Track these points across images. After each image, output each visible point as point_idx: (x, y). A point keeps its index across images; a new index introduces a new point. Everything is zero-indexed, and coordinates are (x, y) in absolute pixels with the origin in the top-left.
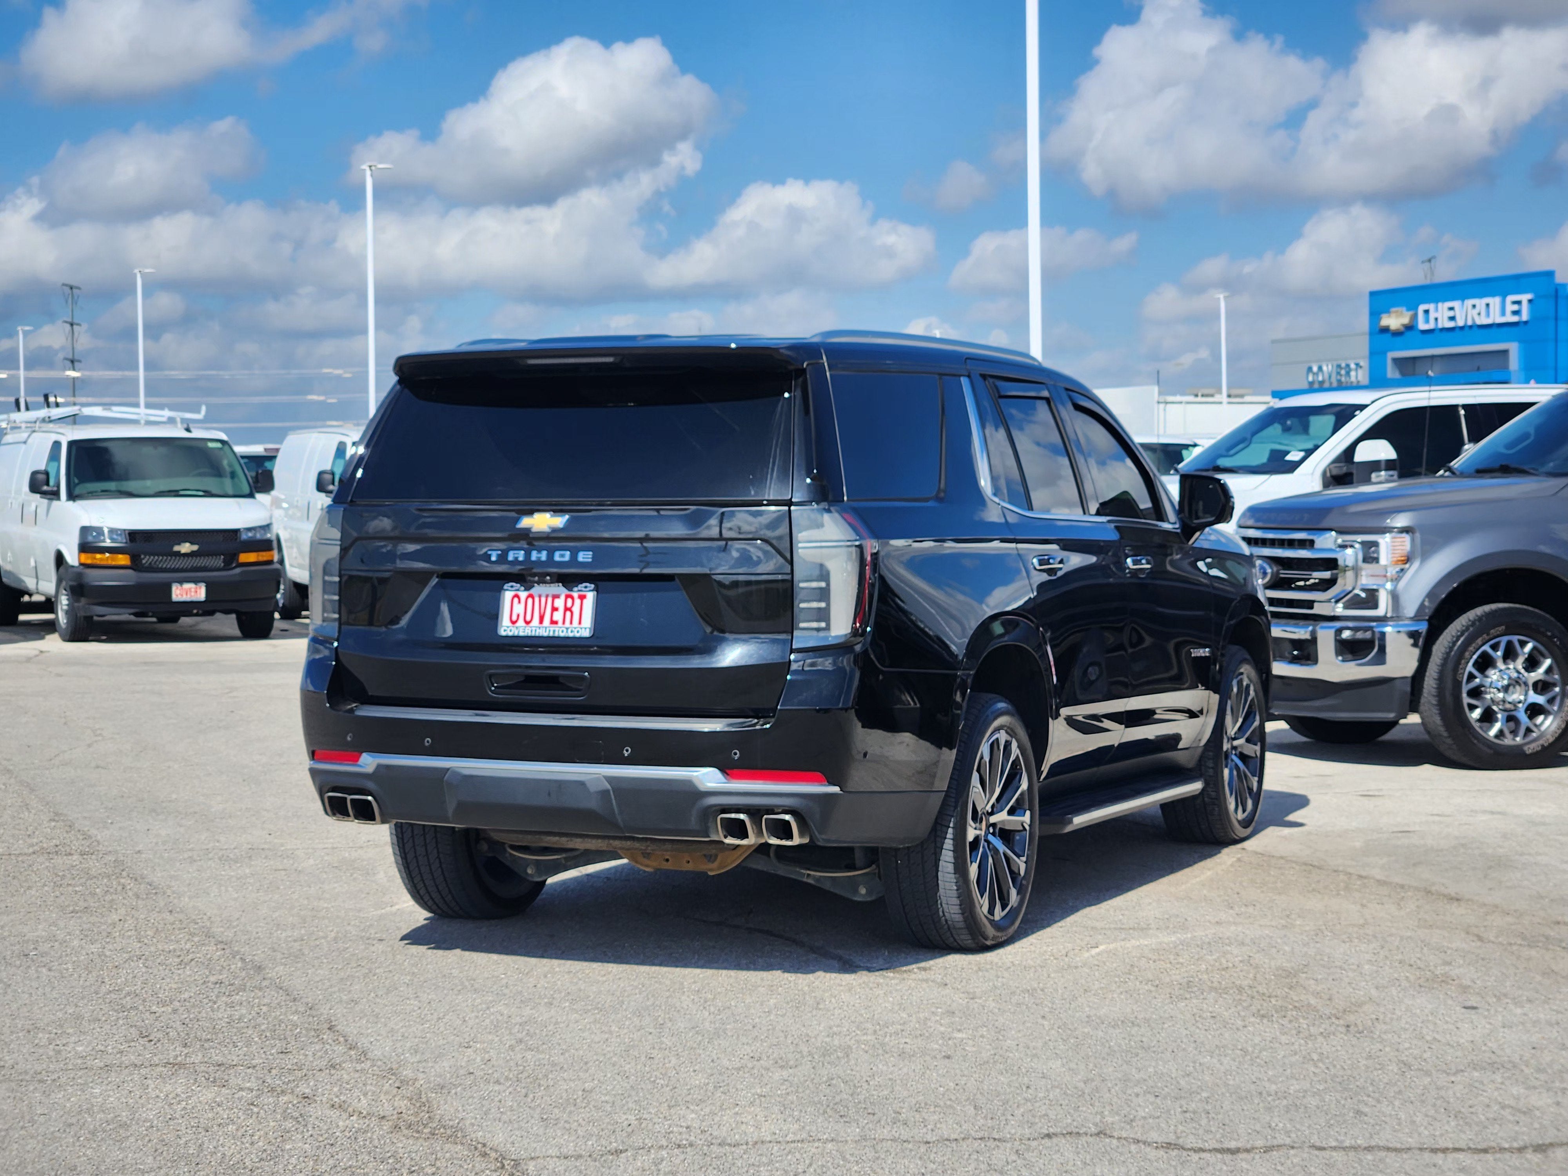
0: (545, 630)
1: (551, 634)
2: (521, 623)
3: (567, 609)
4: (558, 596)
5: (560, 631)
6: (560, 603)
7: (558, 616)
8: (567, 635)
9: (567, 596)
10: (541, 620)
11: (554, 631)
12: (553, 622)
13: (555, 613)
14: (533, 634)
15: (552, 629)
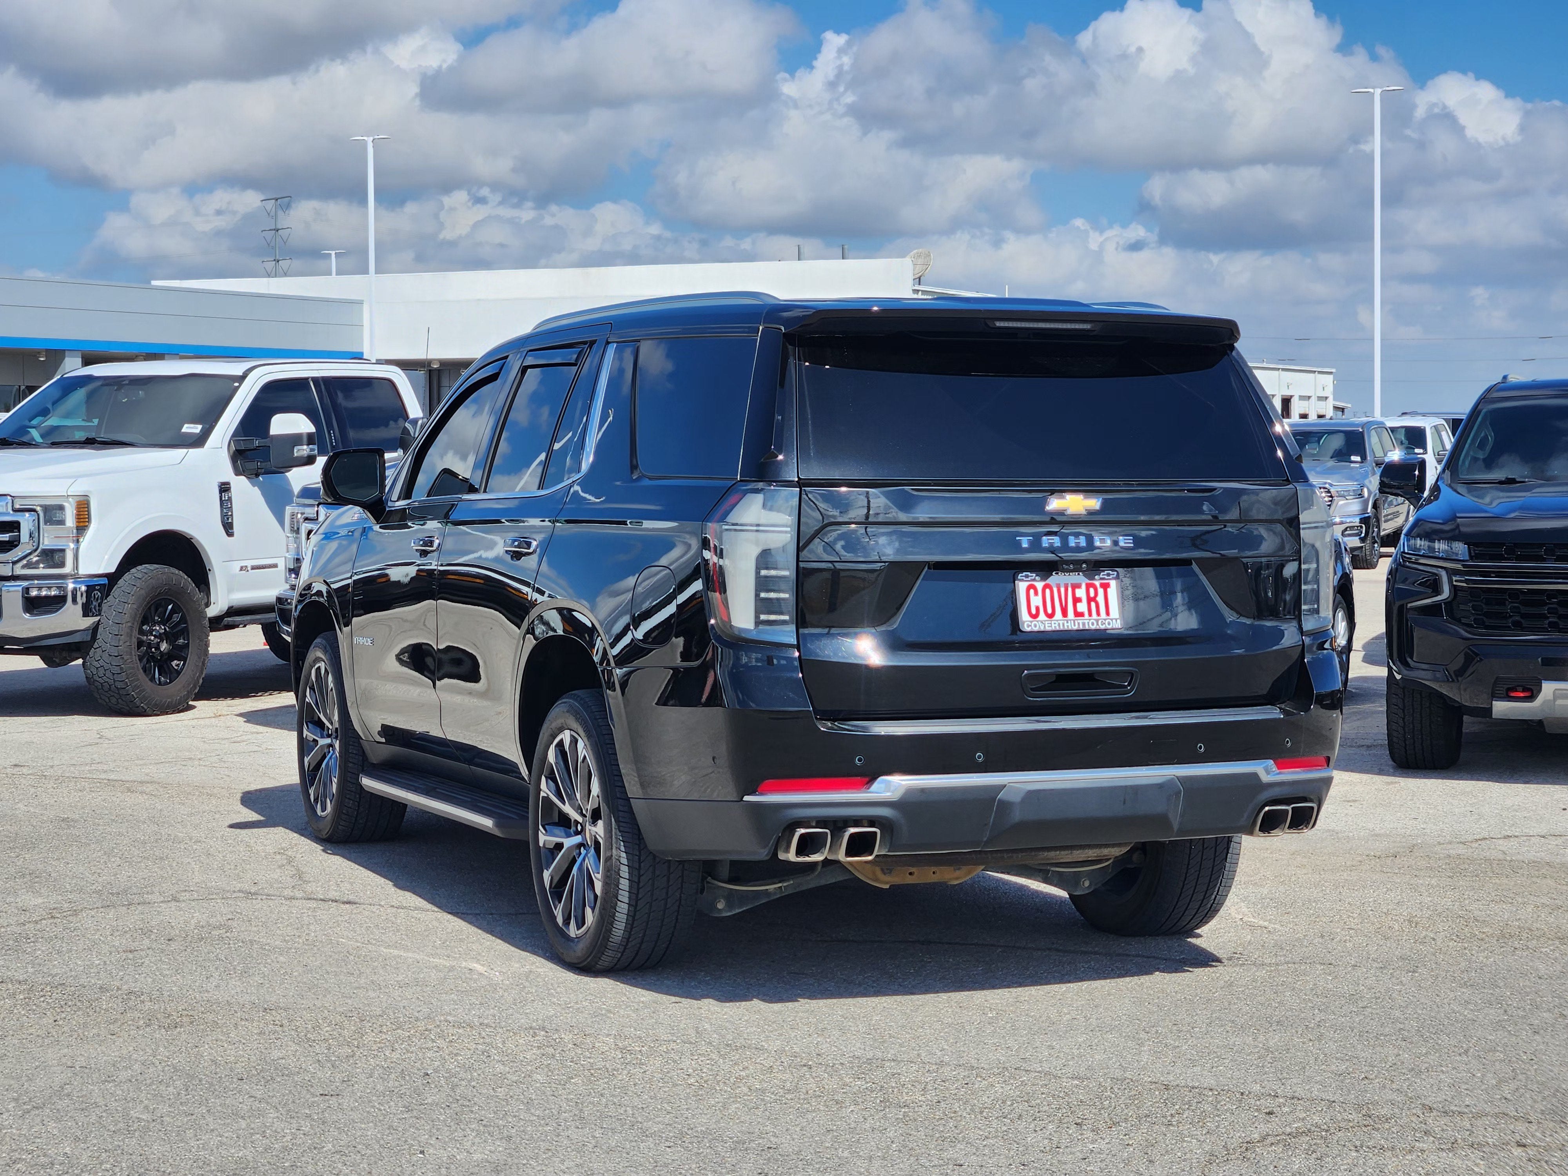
0: (1071, 624)
1: (1081, 627)
2: (1042, 616)
3: (1090, 600)
4: (1079, 586)
5: (1090, 623)
6: (1081, 593)
7: (1082, 607)
8: (1098, 627)
9: (1088, 586)
10: (1065, 613)
11: (1084, 624)
12: (1078, 614)
13: (1078, 605)
14: (1062, 628)
15: (1081, 622)
